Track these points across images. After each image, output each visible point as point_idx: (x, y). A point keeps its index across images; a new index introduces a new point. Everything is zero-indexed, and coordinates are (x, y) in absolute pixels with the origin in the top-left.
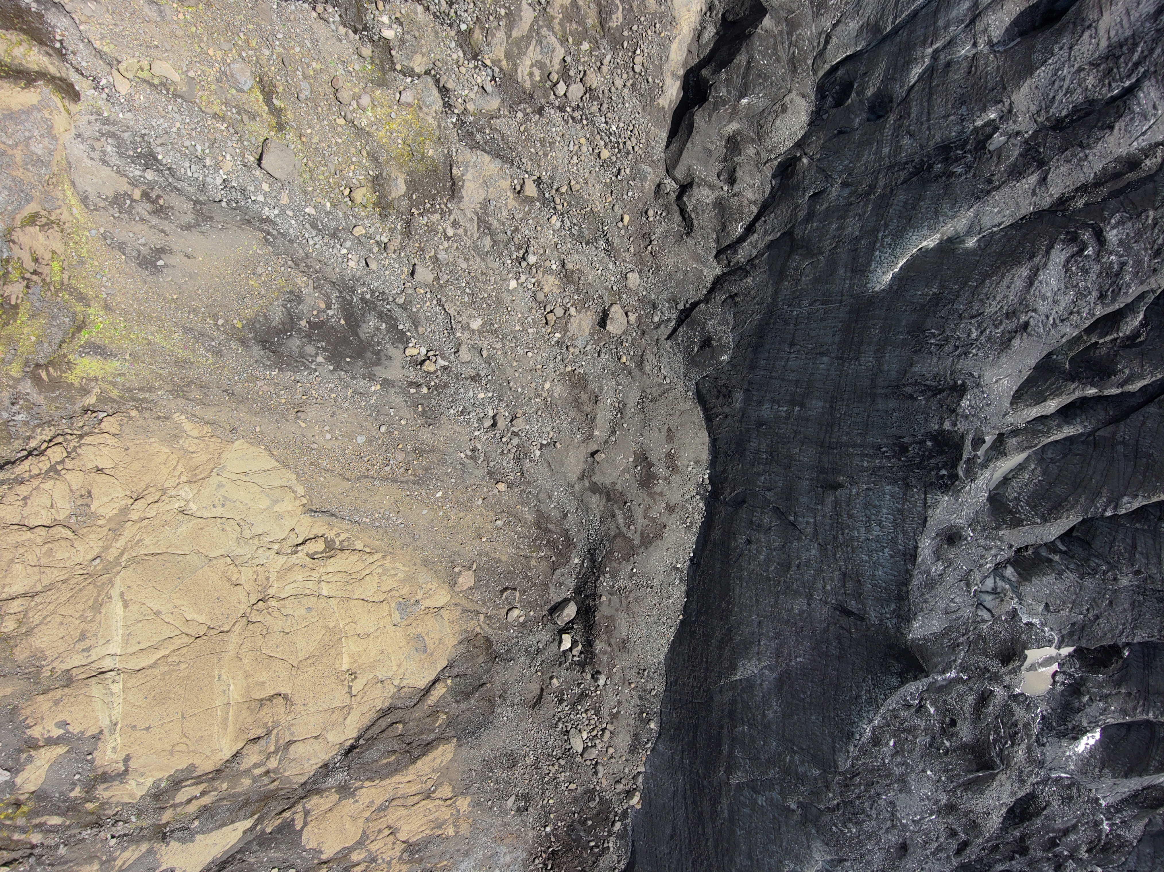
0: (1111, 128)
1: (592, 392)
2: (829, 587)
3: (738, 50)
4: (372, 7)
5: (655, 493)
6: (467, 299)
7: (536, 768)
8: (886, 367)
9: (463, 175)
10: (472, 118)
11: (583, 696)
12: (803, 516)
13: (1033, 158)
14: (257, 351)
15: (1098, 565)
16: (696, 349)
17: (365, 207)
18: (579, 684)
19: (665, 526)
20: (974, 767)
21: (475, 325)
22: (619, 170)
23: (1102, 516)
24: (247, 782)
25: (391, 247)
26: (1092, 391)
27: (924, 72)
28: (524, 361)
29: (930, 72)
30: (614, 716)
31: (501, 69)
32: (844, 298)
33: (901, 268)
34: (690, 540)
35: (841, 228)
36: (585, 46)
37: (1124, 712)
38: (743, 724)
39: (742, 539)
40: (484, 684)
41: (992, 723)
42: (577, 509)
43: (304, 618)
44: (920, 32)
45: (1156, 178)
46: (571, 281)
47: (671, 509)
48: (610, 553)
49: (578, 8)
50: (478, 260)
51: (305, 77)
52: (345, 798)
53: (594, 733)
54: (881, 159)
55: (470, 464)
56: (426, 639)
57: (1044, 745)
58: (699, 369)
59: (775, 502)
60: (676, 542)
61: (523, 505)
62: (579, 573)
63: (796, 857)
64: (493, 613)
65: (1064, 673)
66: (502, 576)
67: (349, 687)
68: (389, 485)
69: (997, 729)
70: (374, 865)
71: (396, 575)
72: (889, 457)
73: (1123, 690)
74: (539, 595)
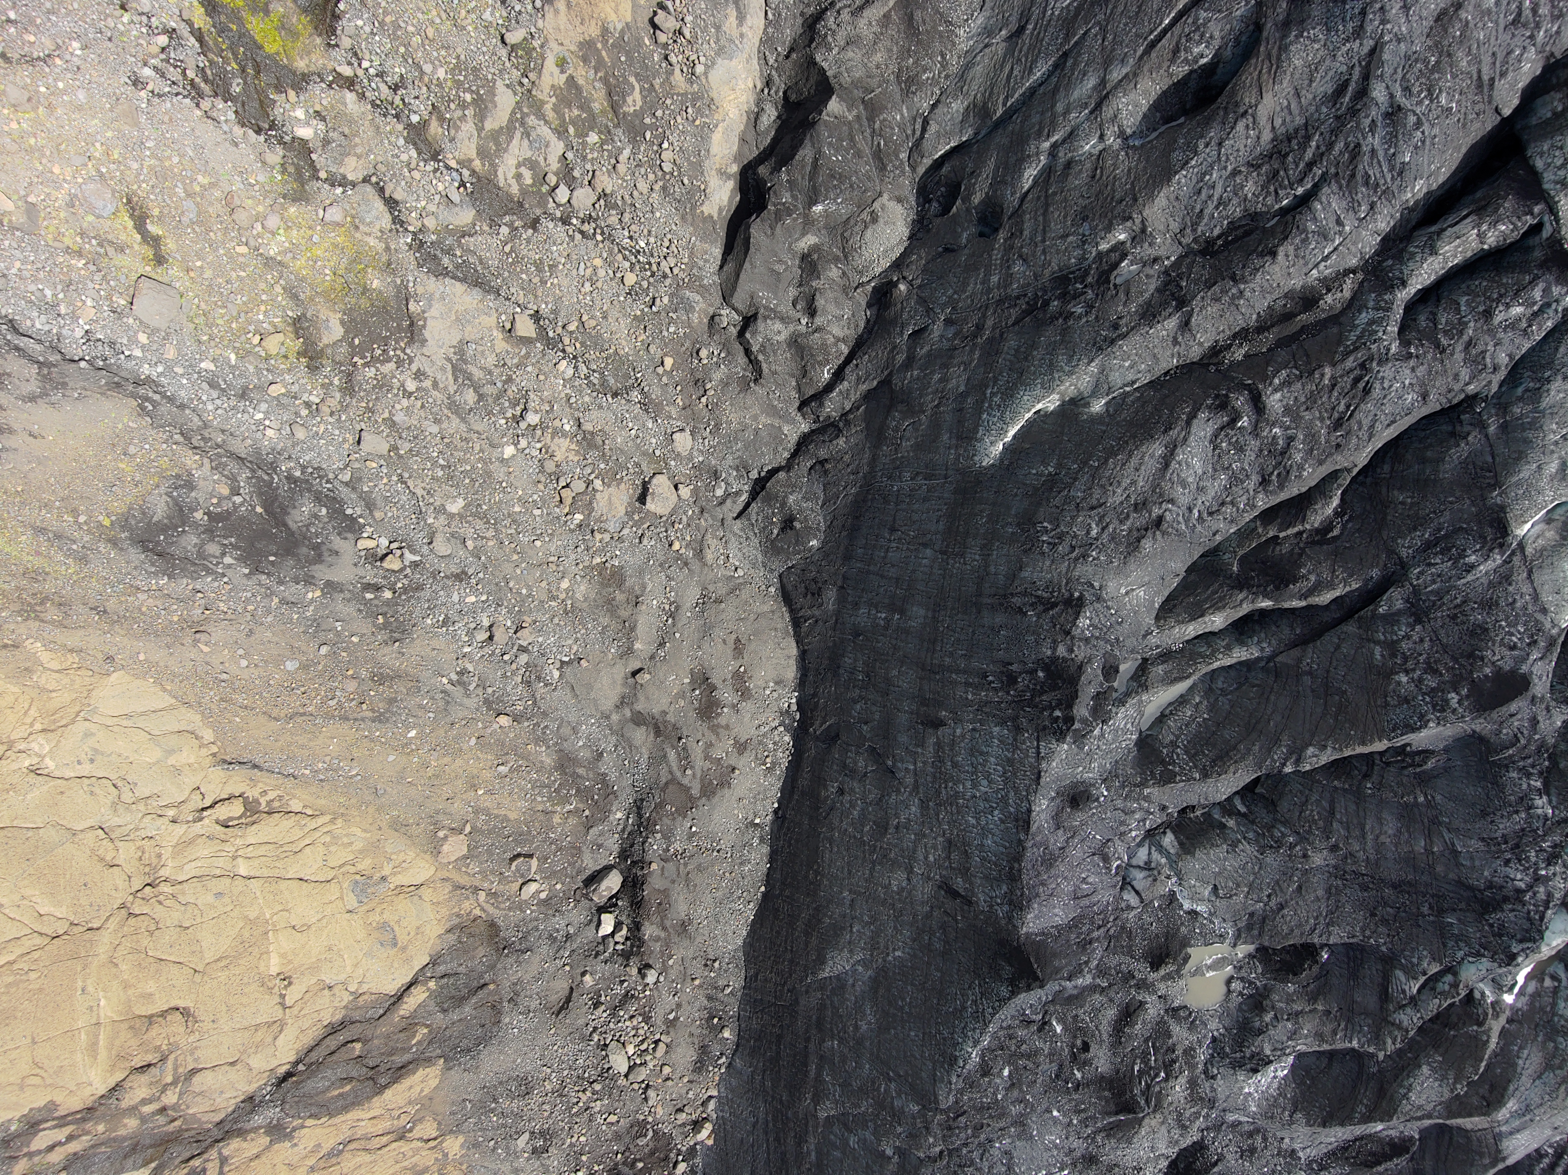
0: (1273, 254)
1: (631, 591)
2: (931, 858)
3: (801, 142)
4: (279, 98)
5: (718, 726)
6: (440, 473)
7: (561, 1095)
8: (992, 569)
9: (424, 312)
10: (434, 237)
11: (628, 997)
12: (902, 761)
13: (1173, 294)
14: (136, 555)
15: (1284, 835)
16: (775, 532)
17: (286, 357)
18: (622, 982)
19: (734, 769)
20: (1112, 1107)
21: (455, 507)
22: (654, 298)
23: (1280, 772)
24: (132, 1124)
25: (325, 409)
26: (1266, 604)
27: (1041, 173)
28: (531, 553)
29: (1046, 175)
30: (671, 1024)
31: (473, 172)
32: (950, 472)
33: (1014, 437)
34: (773, 787)
35: (944, 380)
36: (593, 138)
37: (1320, 1036)
38: (832, 1038)
39: (833, 787)
40: (485, 985)
41: (1139, 1047)
42: (616, 746)
43: (212, 907)
44: (1036, 118)
45: (1342, 319)
46: (592, 445)
47: (741, 747)
48: (660, 806)
49: (578, 88)
50: (455, 421)
51: (189, 195)
52: (279, 1141)
53: (644, 1047)
54: (989, 290)
55: (457, 692)
56: (396, 928)
57: (1213, 1078)
58: (782, 557)
59: (871, 740)
60: (751, 789)
61: (536, 744)
62: (623, 832)
64: (500, 889)
65: (1242, 979)
66: (511, 839)
67: (281, 995)
68: (337, 724)
69: (1145, 1057)
71: (351, 844)
72: (996, 690)
73: (1320, 1007)
74: (568, 862)
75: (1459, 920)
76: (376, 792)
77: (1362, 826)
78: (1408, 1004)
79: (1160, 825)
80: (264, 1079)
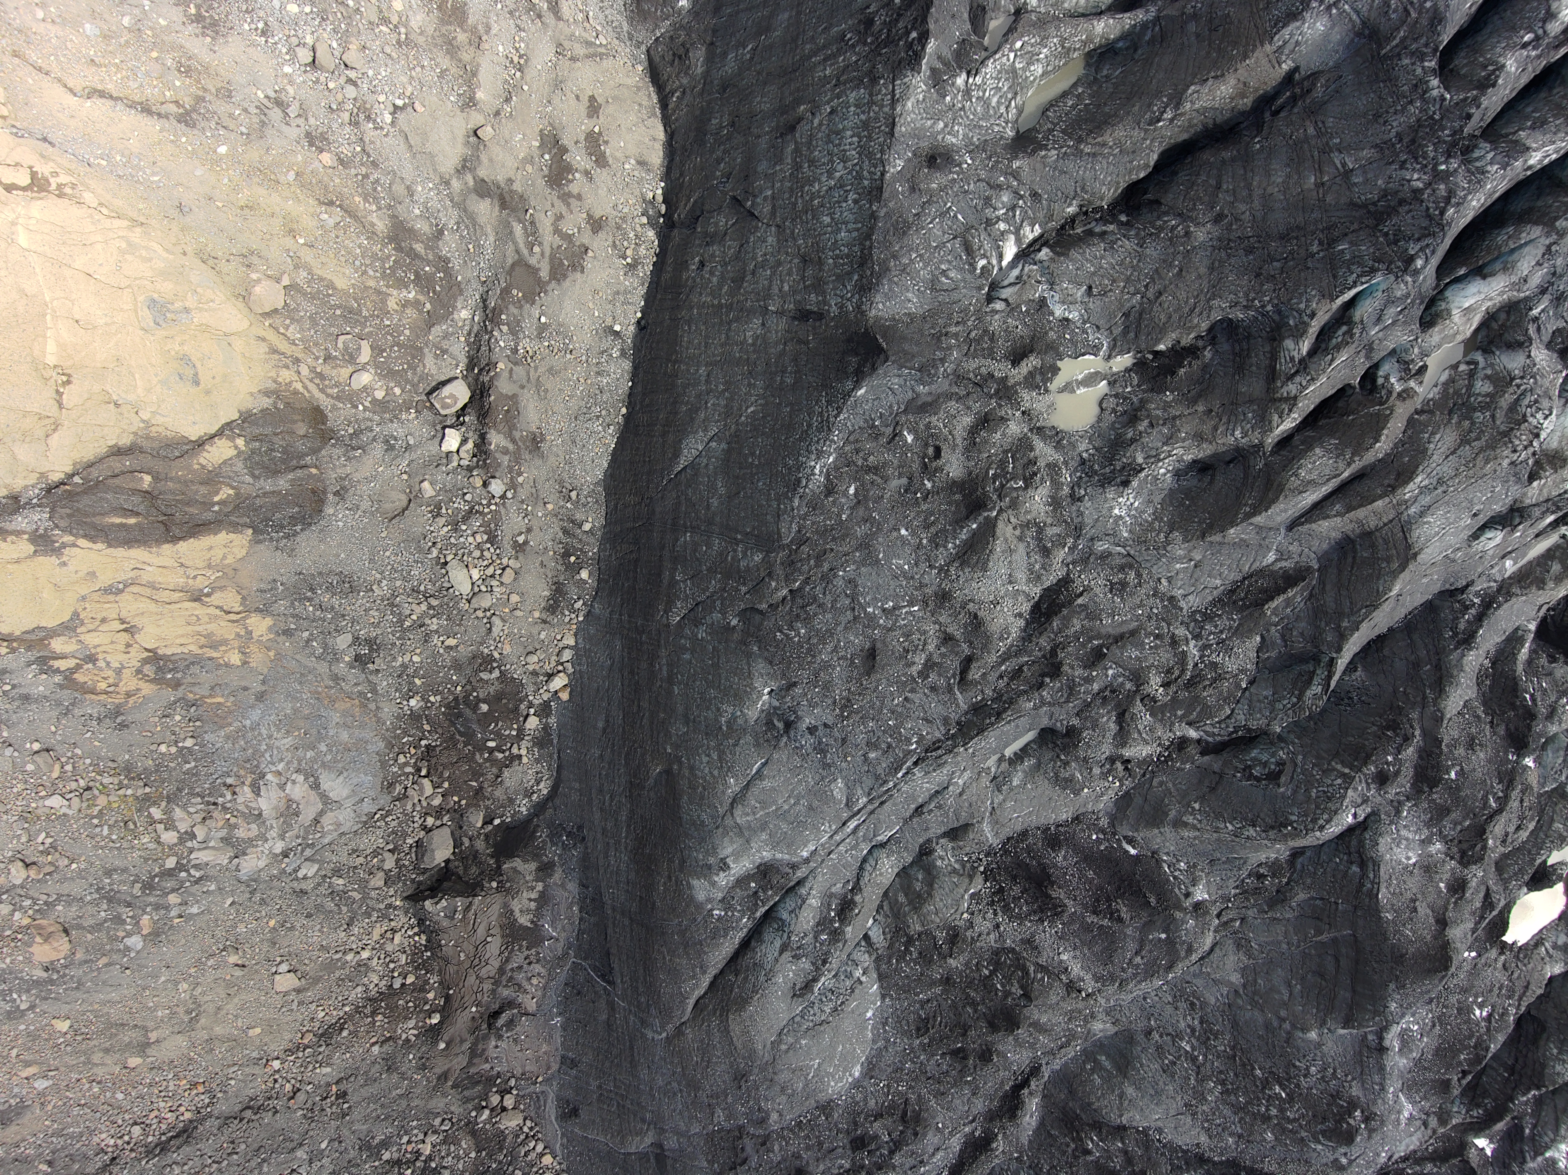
1: (474, 30)
2: (786, 288)
5: (570, 195)
7: (392, 605)
11: (471, 513)
12: (761, 193)
15: (1166, 222)
18: (465, 495)
19: (587, 250)
30: (520, 548)
34: (635, 291)
37: (1199, 437)
38: (685, 532)
39: (694, 265)
40: (307, 467)
41: (996, 455)
42: (458, 224)
47: (596, 225)
48: (506, 291)
52: (45, 553)
53: (489, 571)
55: (276, 114)
56: (198, 365)
57: (1080, 499)
58: (650, 25)
59: (732, 190)
60: (608, 284)
61: (366, 200)
62: (469, 334)
63: (736, 695)
64: (327, 370)
65: (1116, 396)
66: (338, 312)
67: (57, 391)
68: (140, 117)
69: (1002, 464)
70: (90, 666)
71: (150, 260)
72: (853, 46)
73: (1201, 408)
74: (408, 363)
75: (1351, 243)
76: (180, 207)
77: (1249, 187)
78: (1297, 372)
79: (1035, 241)
80: (32, 479)
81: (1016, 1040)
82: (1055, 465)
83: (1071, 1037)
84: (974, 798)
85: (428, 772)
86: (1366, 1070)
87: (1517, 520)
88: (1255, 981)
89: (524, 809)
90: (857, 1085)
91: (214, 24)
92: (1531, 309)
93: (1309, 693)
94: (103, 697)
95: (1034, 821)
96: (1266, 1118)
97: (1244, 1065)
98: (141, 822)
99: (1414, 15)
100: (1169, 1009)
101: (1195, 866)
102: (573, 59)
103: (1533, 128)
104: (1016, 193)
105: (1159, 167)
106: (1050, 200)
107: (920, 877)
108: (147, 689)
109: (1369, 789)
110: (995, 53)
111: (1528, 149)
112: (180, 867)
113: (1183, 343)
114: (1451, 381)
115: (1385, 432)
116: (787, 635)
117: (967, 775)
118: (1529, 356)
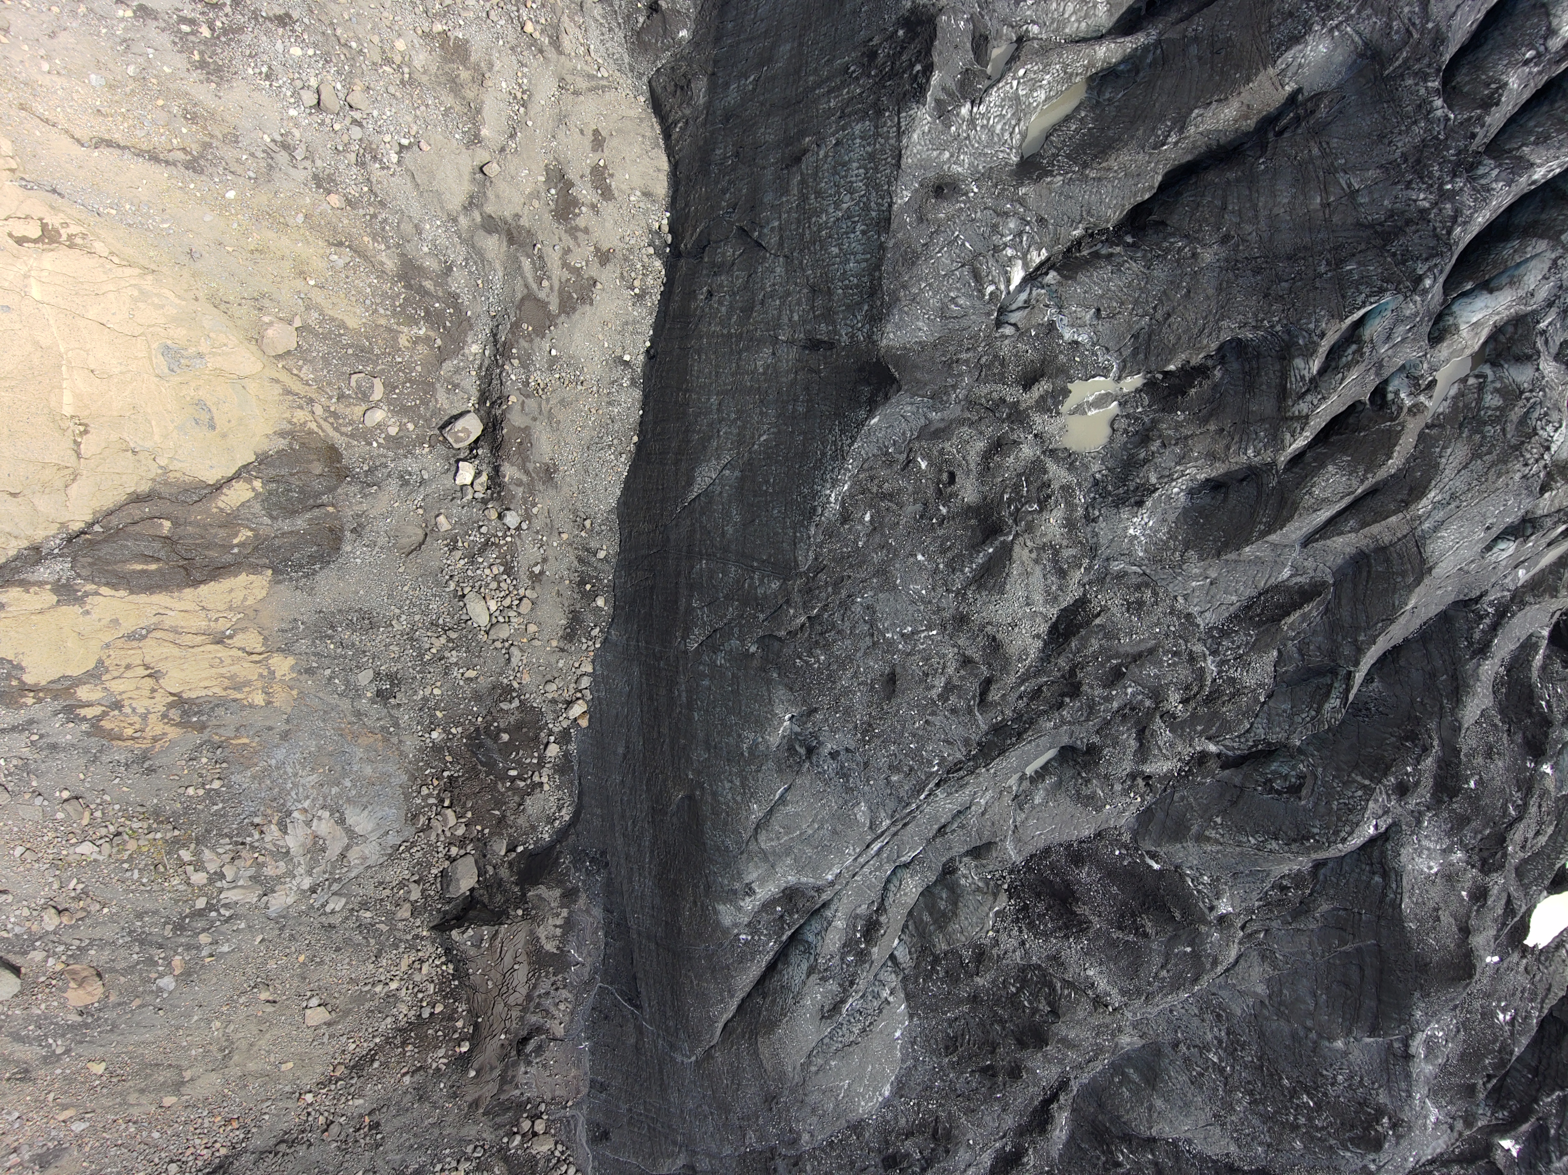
1: (477, 68)
2: (796, 318)
5: (577, 229)
7: (412, 639)
11: (487, 545)
12: (768, 224)
15: (1172, 243)
16: (641, 20)
18: (480, 527)
19: (595, 283)
20: (981, 539)
30: (536, 579)
34: (643, 321)
37: (1212, 456)
38: (701, 560)
39: (702, 295)
40: (323, 505)
41: (1010, 479)
42: (467, 260)
47: (604, 257)
48: (516, 326)
52: (68, 603)
53: (506, 602)
55: (282, 157)
56: (214, 409)
57: (1094, 520)
58: (650, 56)
59: (739, 220)
60: (617, 315)
61: (374, 239)
62: (480, 368)
63: (757, 721)
64: (341, 408)
65: (1127, 416)
66: (350, 351)
67: (75, 441)
68: (147, 164)
69: (1017, 488)
70: (116, 712)
71: (162, 307)
72: (857, 78)
73: (1212, 427)
74: (420, 399)
75: (1359, 263)
76: (191, 253)
77: (1255, 208)
78: (1308, 391)
79: (1042, 264)
80: (53, 530)
81: (1045, 1056)
82: (1069, 487)
83: (1099, 1050)
84: (997, 817)
85: (451, 803)
86: (1393, 1078)
87: (1529, 531)
88: (1281, 991)
89: (546, 836)
90: (887, 1104)
91: (219, 69)
92: (1538, 322)
93: (1327, 706)
94: (129, 743)
95: (1056, 838)
96: (1295, 1127)
97: (1271, 1075)
98: (171, 864)
99: (1416, 36)
100: (1196, 1022)
101: (1218, 879)
102: (576, 93)
103: (1536, 143)
104: (1023, 219)
105: (1162, 187)
106: (1056, 225)
107: (944, 896)
108: (173, 733)
109: (1389, 801)
110: (999, 81)
111: (1532, 165)
112: (210, 907)
113: (1193, 363)
114: (1461, 394)
115: (1397, 448)
116: (807, 662)
117: (988, 795)
118: (1538, 369)
